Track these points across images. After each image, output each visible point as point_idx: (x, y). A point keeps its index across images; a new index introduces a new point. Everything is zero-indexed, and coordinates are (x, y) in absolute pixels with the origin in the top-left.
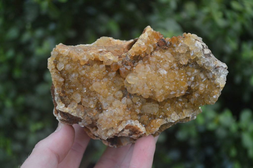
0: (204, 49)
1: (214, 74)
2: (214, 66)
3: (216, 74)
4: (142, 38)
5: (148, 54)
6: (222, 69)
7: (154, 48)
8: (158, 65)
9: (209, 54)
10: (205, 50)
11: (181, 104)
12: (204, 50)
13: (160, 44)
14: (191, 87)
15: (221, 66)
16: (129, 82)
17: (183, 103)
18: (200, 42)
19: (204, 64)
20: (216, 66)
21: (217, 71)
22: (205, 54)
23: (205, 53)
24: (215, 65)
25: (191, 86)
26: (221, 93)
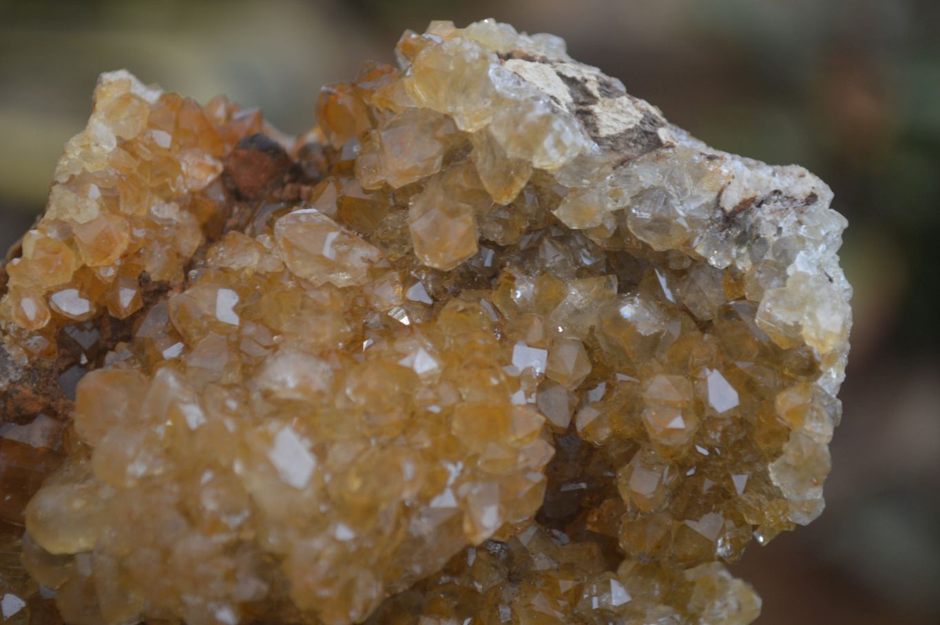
0: (591, 107)
1: (731, 271)
2: (707, 206)
3: (744, 265)
4: (77, 173)
5: (160, 283)
6: (783, 212)
7: (205, 228)
8: (250, 337)
9: (646, 133)
10: (596, 109)
11: (552, 592)
12: (589, 113)
13: (245, 178)
14: (580, 426)
15: (773, 189)
16: (55, 548)
17: (566, 585)
18: (544, 61)
19: (620, 214)
20: (728, 207)
21: (749, 238)
22: (608, 138)
23: (604, 132)
24: (714, 195)
25: (573, 423)
26: (839, 403)
